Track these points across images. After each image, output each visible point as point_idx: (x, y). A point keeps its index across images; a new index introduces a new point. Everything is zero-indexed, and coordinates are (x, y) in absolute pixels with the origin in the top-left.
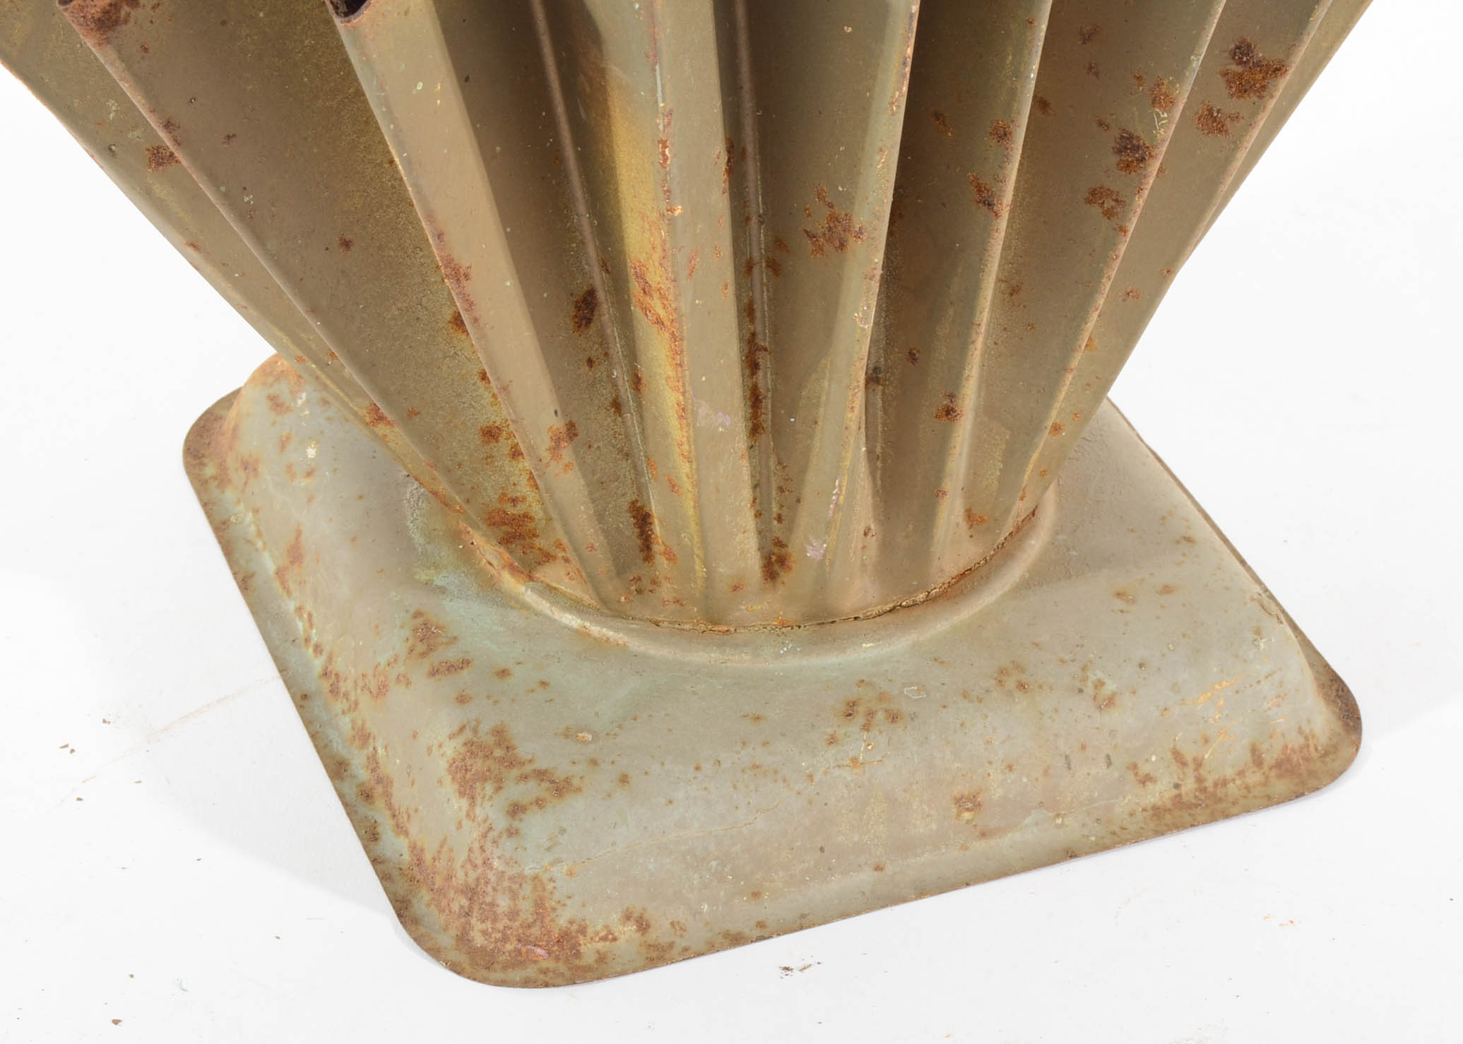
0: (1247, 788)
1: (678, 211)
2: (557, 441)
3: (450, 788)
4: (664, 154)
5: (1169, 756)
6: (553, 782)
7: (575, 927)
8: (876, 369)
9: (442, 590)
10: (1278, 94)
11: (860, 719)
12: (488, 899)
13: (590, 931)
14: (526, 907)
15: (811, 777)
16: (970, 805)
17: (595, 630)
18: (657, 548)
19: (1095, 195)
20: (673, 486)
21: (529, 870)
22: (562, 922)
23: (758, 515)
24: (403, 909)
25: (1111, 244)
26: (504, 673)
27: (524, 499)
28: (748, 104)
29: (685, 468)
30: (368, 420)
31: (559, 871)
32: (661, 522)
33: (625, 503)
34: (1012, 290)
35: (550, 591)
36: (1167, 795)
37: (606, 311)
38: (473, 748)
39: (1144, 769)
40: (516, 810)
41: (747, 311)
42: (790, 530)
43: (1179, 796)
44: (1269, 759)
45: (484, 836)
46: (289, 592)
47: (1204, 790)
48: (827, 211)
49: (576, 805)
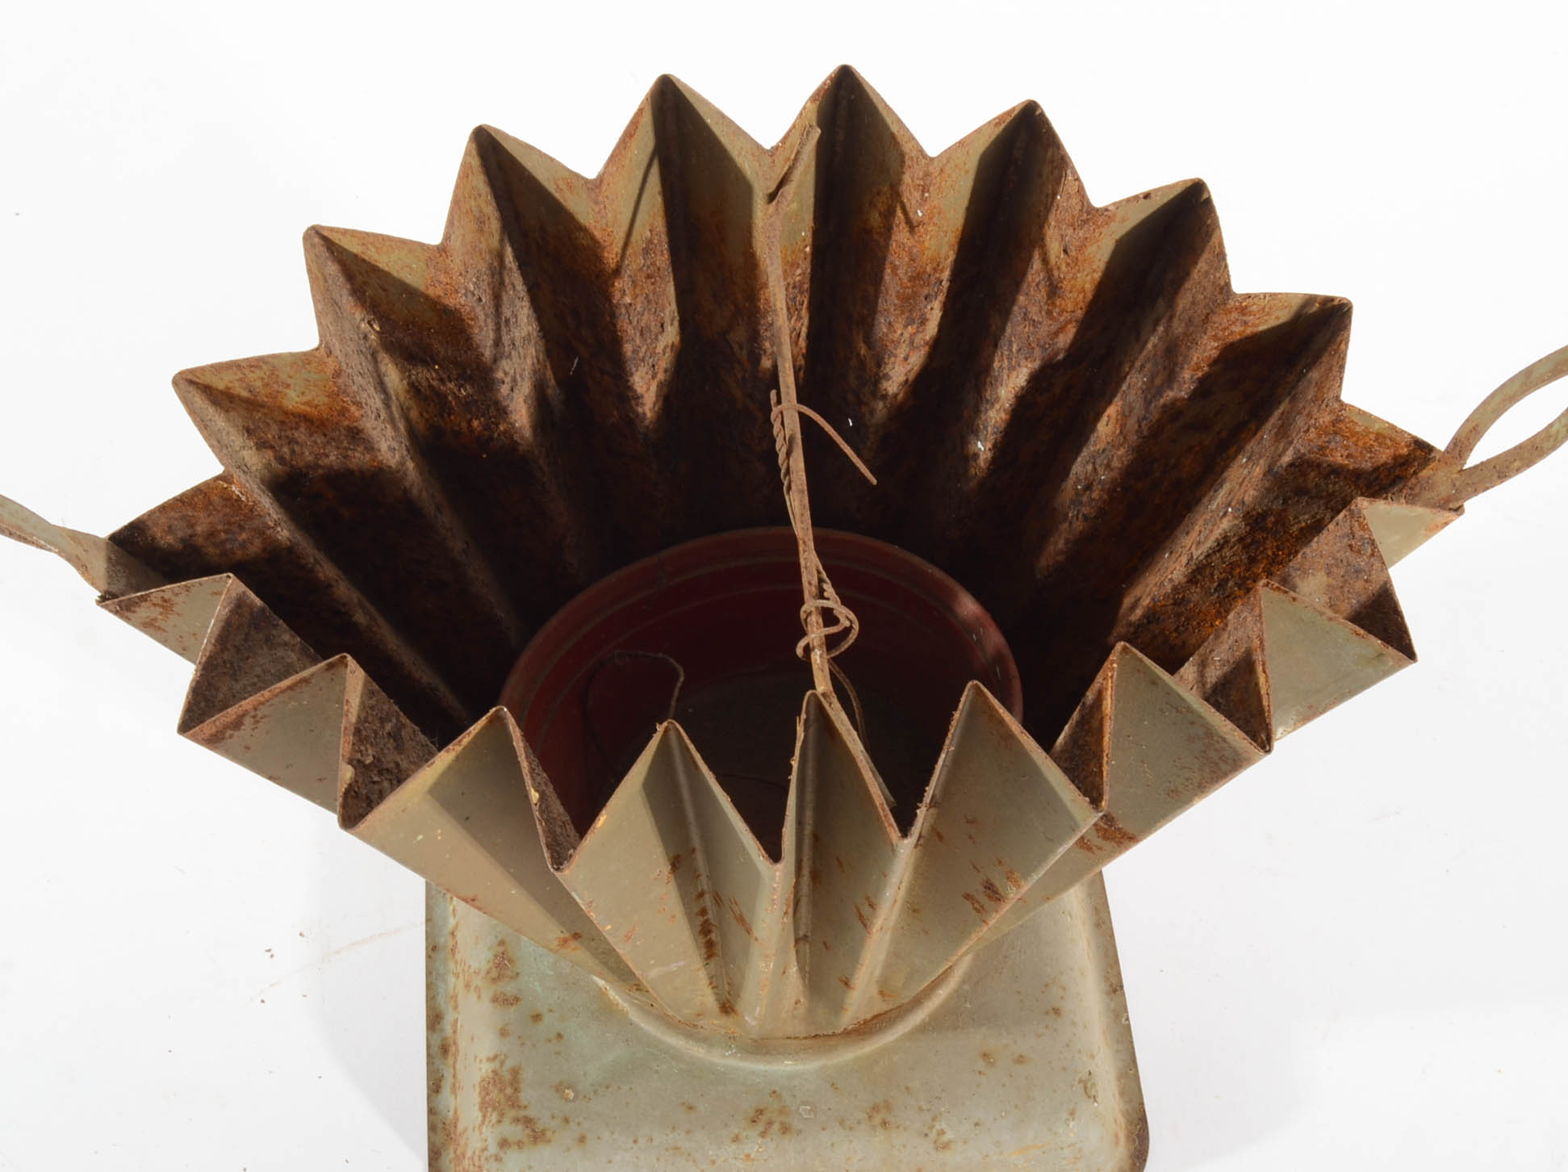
3: (477, 1096)
6: (533, 1131)
11: (761, 1127)
15: (714, 1162)
26: (537, 1017)
38: (497, 1076)
40: (504, 1144)
45: (483, 1149)
49: (544, 1152)
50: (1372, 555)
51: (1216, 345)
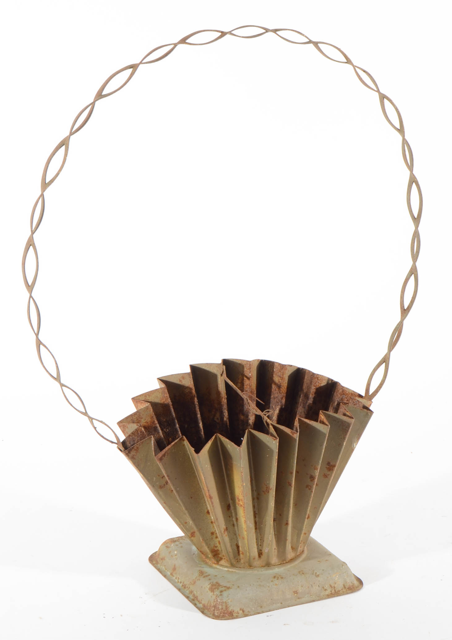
0: (343, 592)
1: (244, 484)
2: (225, 530)
3: (209, 592)
4: (242, 474)
5: (329, 586)
6: (227, 587)
7: (232, 611)
8: (275, 519)
9: (203, 567)
10: (335, 470)
11: (276, 578)
12: (218, 607)
13: (235, 612)
14: (224, 607)
15: (269, 587)
16: (296, 593)
17: (230, 570)
18: (241, 553)
19: (307, 486)
20: (243, 538)
21: (224, 601)
22: (230, 610)
23: (257, 545)
24: (203, 612)
25: (310, 494)
26: (216, 576)
27: (218, 546)
28: (253, 471)
29: (245, 533)
30: (190, 536)
31: (229, 601)
32: (241, 547)
33: (235, 543)
34: (295, 505)
35: (222, 565)
36: (329, 593)
37: (232, 508)
38: (212, 585)
39: (325, 588)
40: (221, 592)
41: (254, 507)
42: (262, 547)
43: (332, 593)
44: (347, 587)
45: (216, 596)
46: (173, 576)
47: (336, 592)
48: (266, 486)
50: (359, 402)
51: (314, 388)
